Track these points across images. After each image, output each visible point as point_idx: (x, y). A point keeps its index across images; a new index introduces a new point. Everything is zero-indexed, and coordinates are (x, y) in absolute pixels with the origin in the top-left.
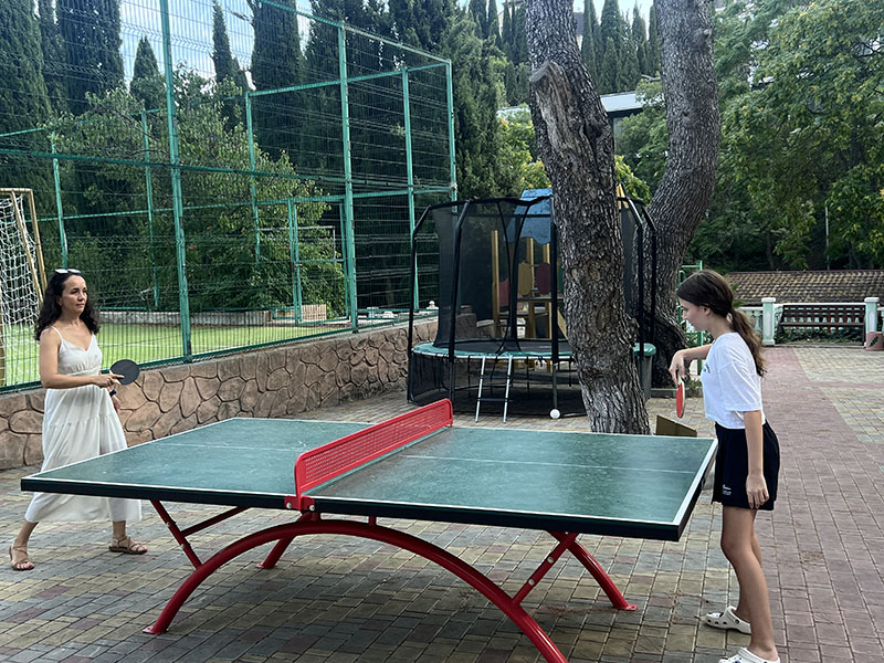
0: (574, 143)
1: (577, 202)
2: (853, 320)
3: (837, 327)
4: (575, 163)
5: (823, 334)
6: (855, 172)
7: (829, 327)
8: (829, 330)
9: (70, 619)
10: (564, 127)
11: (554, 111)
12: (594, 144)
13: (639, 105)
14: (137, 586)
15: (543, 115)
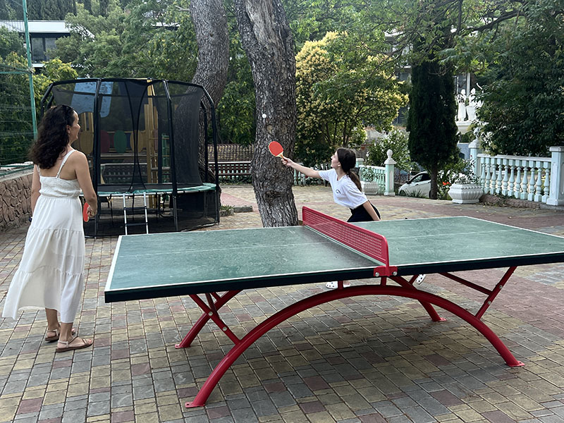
0: (275, 39)
1: (277, 80)
2: (244, 171)
3: (235, 176)
4: (276, 53)
5: (228, 180)
6: (231, 85)
7: (231, 176)
8: (231, 178)
9: (99, 418)
10: (270, 29)
11: (263, 16)
12: (285, 42)
13: (67, 30)
14: (103, 383)
15: (252, 17)
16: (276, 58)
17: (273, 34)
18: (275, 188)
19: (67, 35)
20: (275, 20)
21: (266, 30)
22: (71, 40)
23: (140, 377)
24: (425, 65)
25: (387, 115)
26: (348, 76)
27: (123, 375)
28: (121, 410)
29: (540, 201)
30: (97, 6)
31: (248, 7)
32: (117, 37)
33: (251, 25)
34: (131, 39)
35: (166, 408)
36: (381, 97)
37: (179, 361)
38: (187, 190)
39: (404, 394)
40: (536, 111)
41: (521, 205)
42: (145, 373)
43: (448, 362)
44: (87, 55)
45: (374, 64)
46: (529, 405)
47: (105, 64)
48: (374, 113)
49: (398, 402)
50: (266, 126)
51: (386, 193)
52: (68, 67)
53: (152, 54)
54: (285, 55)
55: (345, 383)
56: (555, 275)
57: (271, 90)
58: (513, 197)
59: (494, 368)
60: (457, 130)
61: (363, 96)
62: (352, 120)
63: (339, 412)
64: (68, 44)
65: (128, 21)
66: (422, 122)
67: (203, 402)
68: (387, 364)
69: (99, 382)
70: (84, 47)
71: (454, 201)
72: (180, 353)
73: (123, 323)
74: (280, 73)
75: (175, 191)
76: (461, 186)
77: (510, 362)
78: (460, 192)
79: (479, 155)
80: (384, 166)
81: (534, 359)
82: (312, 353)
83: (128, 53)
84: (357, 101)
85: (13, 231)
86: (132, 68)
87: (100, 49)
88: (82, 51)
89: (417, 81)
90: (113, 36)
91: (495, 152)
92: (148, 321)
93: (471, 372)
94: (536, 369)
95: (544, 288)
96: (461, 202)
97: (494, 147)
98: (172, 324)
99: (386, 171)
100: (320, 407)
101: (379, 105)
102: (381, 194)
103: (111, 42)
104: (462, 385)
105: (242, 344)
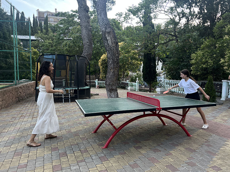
0: (114, 45)
1: (114, 56)
9: (78, 152)
10: (113, 42)
11: (111, 38)
12: (117, 46)
13: (35, 39)
14: (75, 143)
15: (108, 38)
16: (114, 50)
17: (114, 43)
18: (112, 87)
19: (35, 40)
20: (114, 39)
21: (112, 42)
22: (37, 42)
23: (85, 141)
24: (148, 54)
25: (136, 68)
26: (125, 56)
27: (79, 140)
28: (83, 149)
29: (183, 93)
30: (45, 32)
31: (107, 36)
32: (52, 42)
33: (107, 40)
34: (56, 42)
35: (96, 149)
36: (134, 62)
37: (95, 136)
38: (82, 88)
39: (162, 144)
40: (182, 67)
41: (177, 94)
42: (86, 140)
43: (171, 136)
44: (41, 47)
45: (133, 53)
46: (197, 146)
47: (48, 50)
48: (132, 67)
49: (161, 146)
50: (111, 69)
51: (136, 91)
52: (36, 50)
53: (64, 47)
54: (117, 49)
55: (145, 141)
56: (193, 113)
57: (113, 59)
58: (175, 92)
59: (184, 137)
60: (157, 72)
61: (129, 62)
62: (125, 69)
63: (146, 149)
64: (35, 43)
65: (56, 37)
66: (147, 70)
67: (107, 147)
68: (155, 136)
69: (73, 143)
70: (41, 44)
71: (158, 93)
72: (94, 134)
73: (73, 127)
74: (115, 54)
75: (78, 88)
76: (160, 88)
77: (188, 135)
78: (160, 90)
79: (165, 80)
80: (136, 82)
81: (194, 134)
82: (133, 134)
83: (55, 46)
84: (127, 63)
85: (25, 100)
86: (56, 51)
87: (46, 45)
88: (40, 45)
89: (145, 58)
90: (50, 41)
91: (170, 79)
92: (81, 126)
93: (179, 138)
94: (196, 137)
95: (191, 116)
96: (160, 93)
97: (170, 77)
98: (88, 127)
99: (136, 84)
100: (140, 148)
101: (133, 65)
102: (135, 91)
103: (49, 43)
104: (177, 141)
105: (117, 130)
